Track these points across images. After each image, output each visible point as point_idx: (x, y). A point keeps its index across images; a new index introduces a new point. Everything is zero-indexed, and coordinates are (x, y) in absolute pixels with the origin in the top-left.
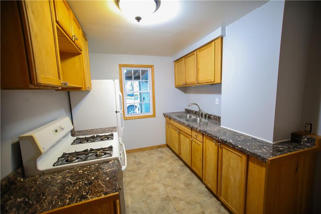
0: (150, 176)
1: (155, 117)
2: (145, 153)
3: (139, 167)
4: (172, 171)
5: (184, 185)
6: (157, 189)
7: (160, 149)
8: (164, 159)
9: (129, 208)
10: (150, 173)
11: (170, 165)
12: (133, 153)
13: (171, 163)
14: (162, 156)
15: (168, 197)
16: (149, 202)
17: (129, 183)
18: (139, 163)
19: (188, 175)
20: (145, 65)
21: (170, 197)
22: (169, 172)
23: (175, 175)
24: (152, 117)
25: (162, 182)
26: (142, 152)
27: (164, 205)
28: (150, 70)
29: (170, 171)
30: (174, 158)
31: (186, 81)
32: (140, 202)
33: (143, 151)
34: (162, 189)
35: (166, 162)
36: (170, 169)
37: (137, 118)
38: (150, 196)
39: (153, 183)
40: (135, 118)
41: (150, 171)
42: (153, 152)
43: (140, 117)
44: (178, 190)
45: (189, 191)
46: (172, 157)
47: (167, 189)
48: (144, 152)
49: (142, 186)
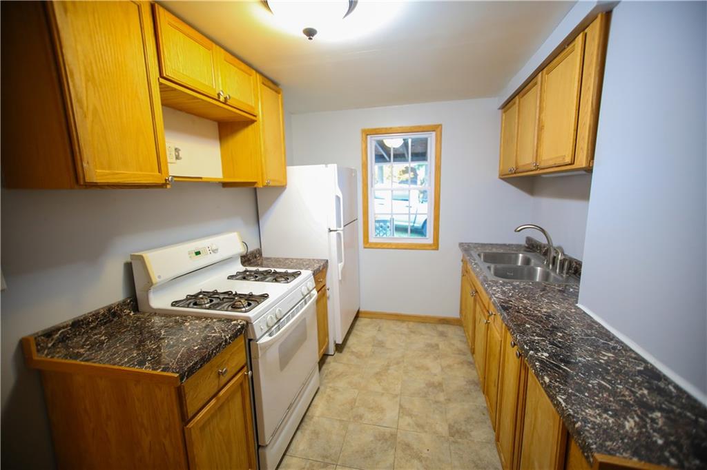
0: (384, 377)
1: (437, 249)
2: (403, 328)
3: (373, 352)
4: (439, 386)
5: (447, 428)
6: (382, 410)
7: (441, 328)
8: (438, 351)
9: (312, 423)
10: (389, 371)
11: (442, 370)
12: (378, 321)
13: (449, 366)
14: (437, 345)
15: (393, 436)
16: (351, 427)
17: (338, 376)
18: (381, 344)
19: (473, 411)
20: (420, 127)
21: (398, 440)
22: (430, 385)
23: (442, 397)
24: (428, 248)
25: (400, 400)
26: (399, 323)
27: (375, 449)
28: (431, 138)
29: (433, 383)
30: (463, 357)
31: (516, 163)
32: (337, 420)
33: (403, 321)
34: (391, 414)
35: (439, 361)
36: (436, 379)
37: (394, 247)
38: (361, 417)
39: (383, 394)
40: (390, 247)
41: (391, 368)
42: (422, 328)
43: (400, 247)
44: (426, 432)
45: (452, 448)
46: (459, 354)
47: (400, 420)
48: (404, 325)
49: (356, 391)
